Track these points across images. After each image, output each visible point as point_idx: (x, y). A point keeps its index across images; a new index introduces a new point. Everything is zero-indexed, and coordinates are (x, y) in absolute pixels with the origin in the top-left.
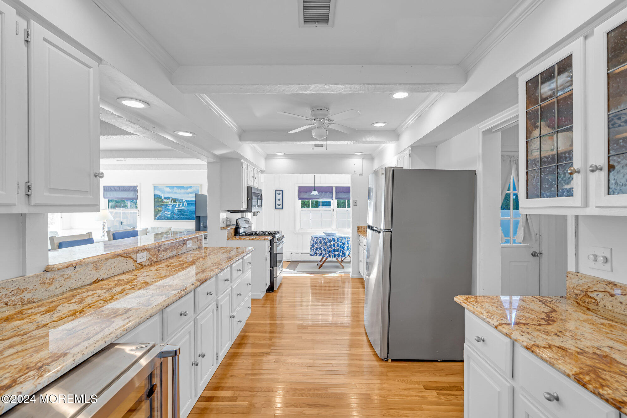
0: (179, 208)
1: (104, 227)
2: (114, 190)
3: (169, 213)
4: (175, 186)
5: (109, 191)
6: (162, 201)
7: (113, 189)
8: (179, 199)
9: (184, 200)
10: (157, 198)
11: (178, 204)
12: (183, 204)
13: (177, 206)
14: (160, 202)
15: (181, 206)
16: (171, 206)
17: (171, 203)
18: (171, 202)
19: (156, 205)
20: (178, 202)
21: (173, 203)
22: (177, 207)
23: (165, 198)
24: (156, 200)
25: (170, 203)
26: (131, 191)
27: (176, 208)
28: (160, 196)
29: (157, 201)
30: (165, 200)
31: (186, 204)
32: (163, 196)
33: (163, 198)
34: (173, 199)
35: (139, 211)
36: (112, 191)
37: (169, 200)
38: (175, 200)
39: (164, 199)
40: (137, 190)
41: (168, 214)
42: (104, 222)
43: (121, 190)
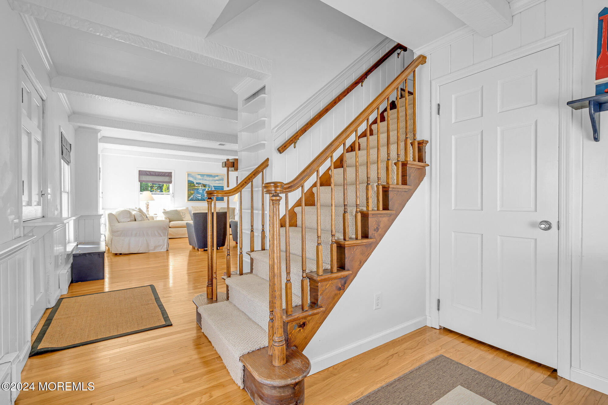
1: (148, 207)
2: (150, 174)
4: (205, 175)
5: (145, 175)
6: (194, 186)
8: (208, 185)
9: (212, 185)
10: (190, 183)
11: (207, 188)
13: (207, 190)
14: (192, 186)
16: (202, 190)
17: (202, 188)
18: (202, 187)
19: (189, 189)
21: (203, 188)
23: (197, 183)
24: (189, 184)
25: (201, 188)
26: (166, 176)
27: (205, 192)
28: (192, 181)
29: (191, 186)
31: (214, 189)
32: (195, 182)
33: (195, 183)
34: (203, 185)
35: (174, 193)
36: (147, 175)
37: (200, 185)
38: (205, 186)
40: (171, 176)
41: (200, 196)
42: (148, 203)
43: (156, 175)
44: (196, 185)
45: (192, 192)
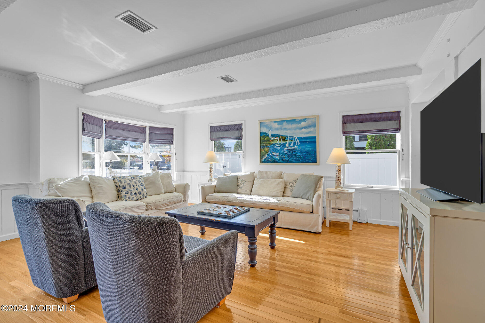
0: (290, 148)
1: (211, 170)
2: (220, 130)
3: (277, 154)
5: (215, 131)
6: (269, 140)
7: (218, 129)
8: (289, 136)
9: (296, 137)
10: (263, 137)
11: (288, 142)
12: (295, 143)
13: (287, 145)
14: (266, 141)
15: (292, 145)
16: (280, 145)
17: (280, 142)
18: (280, 140)
19: (262, 145)
20: (288, 140)
21: (282, 142)
22: (287, 147)
23: (273, 136)
24: (262, 139)
25: (278, 142)
26: (236, 130)
27: (285, 148)
28: (266, 133)
29: (264, 140)
30: (273, 139)
31: (298, 142)
32: (270, 133)
34: (282, 136)
35: (244, 152)
36: (218, 131)
37: (277, 139)
38: (284, 138)
39: (271, 137)
40: (242, 129)
42: (211, 165)
43: (226, 130)
44: (272, 139)
45: (266, 149)
